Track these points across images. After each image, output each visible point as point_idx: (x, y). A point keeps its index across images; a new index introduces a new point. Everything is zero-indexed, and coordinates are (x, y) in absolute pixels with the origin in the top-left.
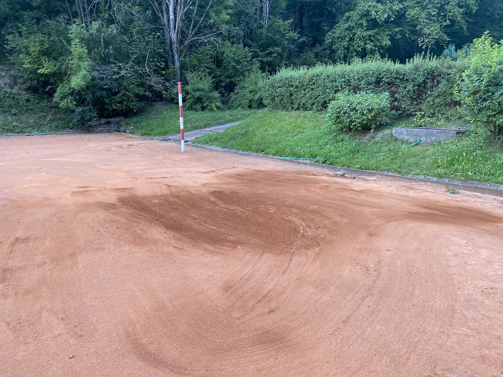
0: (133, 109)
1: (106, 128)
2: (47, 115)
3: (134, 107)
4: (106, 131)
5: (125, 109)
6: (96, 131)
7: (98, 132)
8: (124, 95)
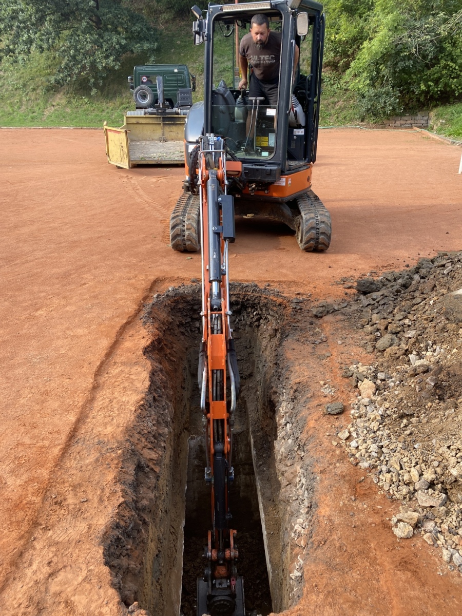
0: (455, 91)
1: (409, 122)
2: (338, 101)
3: (457, 87)
4: (408, 125)
5: (440, 91)
6: (393, 125)
7: (396, 127)
8: (445, 67)
